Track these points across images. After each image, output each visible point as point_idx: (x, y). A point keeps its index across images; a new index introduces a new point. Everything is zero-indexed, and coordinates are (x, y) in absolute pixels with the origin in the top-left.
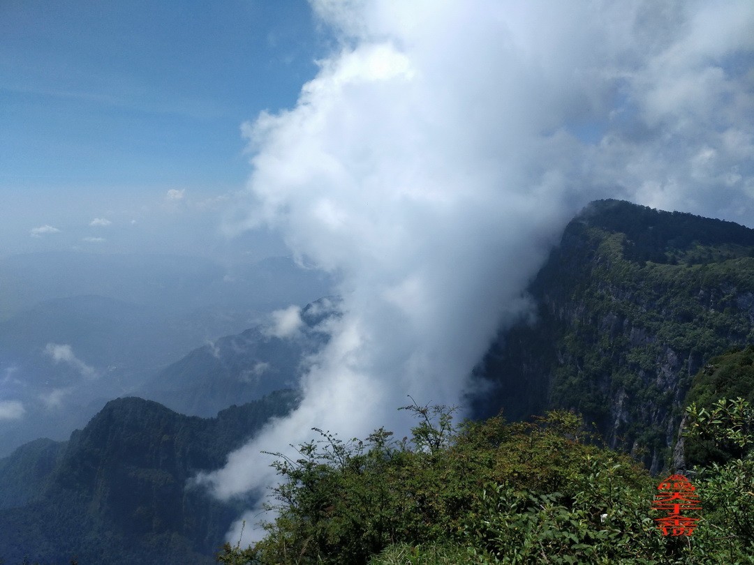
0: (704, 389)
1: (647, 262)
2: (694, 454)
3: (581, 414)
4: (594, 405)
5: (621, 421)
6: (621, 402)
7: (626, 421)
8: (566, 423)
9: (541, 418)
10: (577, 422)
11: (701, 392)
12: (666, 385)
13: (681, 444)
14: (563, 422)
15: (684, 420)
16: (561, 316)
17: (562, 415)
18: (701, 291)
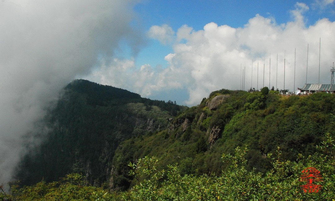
0: (119, 155)
1: (97, 106)
2: (116, 181)
3: (81, 173)
4: (78, 168)
5: (89, 174)
6: (88, 165)
7: (91, 173)
8: (76, 178)
9: (64, 178)
10: (80, 177)
11: (118, 157)
12: (105, 156)
13: (112, 178)
14: (74, 178)
15: (112, 169)
16: (61, 131)
17: (73, 175)
18: (116, 117)
